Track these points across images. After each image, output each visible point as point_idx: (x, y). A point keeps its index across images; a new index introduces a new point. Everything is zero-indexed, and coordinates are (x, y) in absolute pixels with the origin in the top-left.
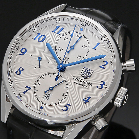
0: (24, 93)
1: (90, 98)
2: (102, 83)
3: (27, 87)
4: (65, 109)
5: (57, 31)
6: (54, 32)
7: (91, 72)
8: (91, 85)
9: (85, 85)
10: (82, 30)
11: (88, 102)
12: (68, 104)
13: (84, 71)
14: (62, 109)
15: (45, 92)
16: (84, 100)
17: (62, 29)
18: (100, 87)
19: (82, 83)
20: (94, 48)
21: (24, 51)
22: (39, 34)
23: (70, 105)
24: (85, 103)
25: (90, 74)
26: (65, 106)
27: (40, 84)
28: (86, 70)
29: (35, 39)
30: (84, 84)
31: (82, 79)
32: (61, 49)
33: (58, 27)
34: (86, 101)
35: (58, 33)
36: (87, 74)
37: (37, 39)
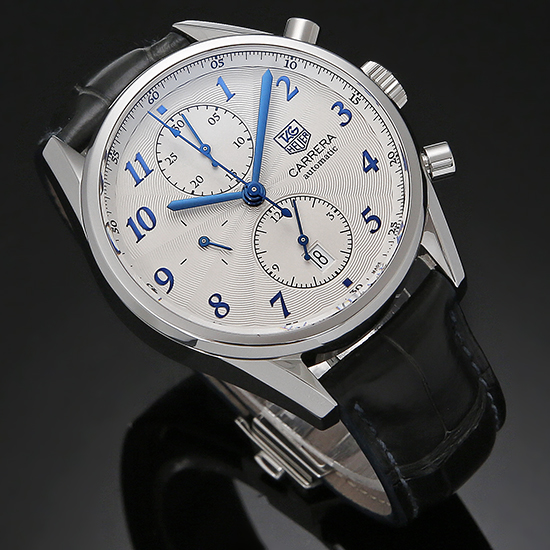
0: (286, 314)
1: (365, 153)
2: (337, 109)
3: (272, 302)
4: (373, 224)
5: (141, 174)
6: (138, 181)
7: (294, 125)
8: (331, 138)
9: (325, 152)
10: (162, 110)
11: (377, 161)
12: (364, 214)
13: (285, 144)
14: (373, 232)
15: (307, 258)
16: (366, 170)
17: (138, 158)
18: (345, 118)
19: (316, 159)
20: (230, 96)
21: (163, 277)
22: (130, 222)
23: (368, 209)
24: (376, 169)
25: (301, 130)
26: (367, 221)
27: (275, 267)
28: (284, 136)
29: (140, 237)
30: (322, 156)
31: (305, 153)
32: (198, 181)
33: (129, 167)
34: (371, 165)
35: (148, 172)
36: (295, 138)
37: (142, 232)
